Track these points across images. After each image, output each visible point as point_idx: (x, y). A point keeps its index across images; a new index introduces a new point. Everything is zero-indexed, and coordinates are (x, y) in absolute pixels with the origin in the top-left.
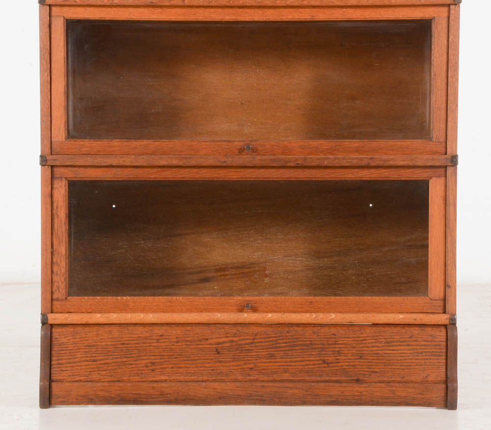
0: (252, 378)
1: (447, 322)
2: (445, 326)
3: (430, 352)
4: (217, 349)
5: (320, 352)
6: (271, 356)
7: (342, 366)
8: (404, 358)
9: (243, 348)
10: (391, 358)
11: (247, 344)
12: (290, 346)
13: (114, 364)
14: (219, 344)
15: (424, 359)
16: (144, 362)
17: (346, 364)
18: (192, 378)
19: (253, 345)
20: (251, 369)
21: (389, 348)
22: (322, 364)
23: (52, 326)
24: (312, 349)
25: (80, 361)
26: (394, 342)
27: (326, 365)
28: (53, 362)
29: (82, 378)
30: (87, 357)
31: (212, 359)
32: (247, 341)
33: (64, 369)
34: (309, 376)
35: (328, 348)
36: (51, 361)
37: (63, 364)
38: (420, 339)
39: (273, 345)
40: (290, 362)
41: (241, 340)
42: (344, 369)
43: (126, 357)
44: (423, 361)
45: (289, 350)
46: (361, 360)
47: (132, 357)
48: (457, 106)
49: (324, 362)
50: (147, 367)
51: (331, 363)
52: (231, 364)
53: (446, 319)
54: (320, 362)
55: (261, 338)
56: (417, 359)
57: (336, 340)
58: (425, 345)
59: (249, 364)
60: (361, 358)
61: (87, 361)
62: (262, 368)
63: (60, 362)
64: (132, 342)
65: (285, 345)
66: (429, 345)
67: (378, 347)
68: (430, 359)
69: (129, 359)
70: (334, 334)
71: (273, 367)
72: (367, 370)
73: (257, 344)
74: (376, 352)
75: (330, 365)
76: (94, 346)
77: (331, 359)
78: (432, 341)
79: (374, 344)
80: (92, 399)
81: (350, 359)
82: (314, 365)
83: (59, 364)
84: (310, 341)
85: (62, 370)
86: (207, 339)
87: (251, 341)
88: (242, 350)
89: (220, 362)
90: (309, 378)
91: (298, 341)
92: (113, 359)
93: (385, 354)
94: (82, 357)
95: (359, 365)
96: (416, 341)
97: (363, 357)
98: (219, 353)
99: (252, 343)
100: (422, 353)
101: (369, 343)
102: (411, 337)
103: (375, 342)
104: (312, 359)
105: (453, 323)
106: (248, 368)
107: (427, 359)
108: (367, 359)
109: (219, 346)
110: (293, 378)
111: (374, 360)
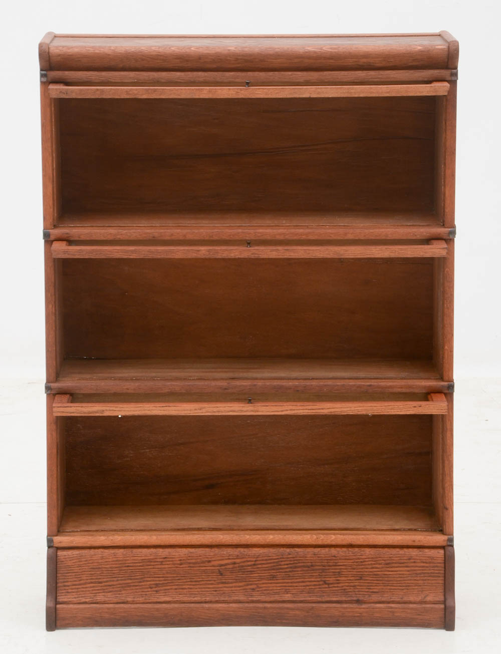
0: (255, 599)
1: (444, 544)
2: (443, 547)
3: (428, 573)
4: (219, 571)
5: (321, 573)
6: (273, 577)
7: (342, 587)
8: (402, 579)
9: (245, 569)
10: (390, 579)
11: (248, 566)
12: (291, 568)
13: (119, 586)
14: (222, 565)
15: (423, 580)
16: (149, 583)
17: (347, 584)
18: (195, 599)
19: (255, 567)
20: (253, 589)
21: (388, 569)
22: (323, 585)
23: (58, 548)
24: (313, 570)
25: (86, 583)
26: (393, 563)
27: (327, 586)
28: (59, 585)
29: (87, 600)
30: (92, 579)
31: (215, 580)
32: (249, 563)
33: (70, 591)
34: (310, 597)
35: (329, 569)
36: (56, 583)
37: (68, 586)
38: (418, 561)
39: (274, 566)
40: (291, 583)
41: (244, 562)
42: (344, 589)
43: (131, 579)
44: (422, 582)
45: (290, 572)
46: (361, 581)
47: (137, 579)
48: (453, 335)
49: (325, 582)
50: (151, 588)
51: (332, 584)
52: (234, 585)
53: (444, 541)
54: (321, 583)
55: (263, 560)
56: (415, 580)
57: (336, 561)
58: (423, 567)
59: (251, 585)
60: (361, 578)
61: (92, 583)
62: (264, 588)
63: (66, 584)
64: (137, 564)
65: (286, 566)
66: (427, 567)
67: (377, 568)
68: (428, 580)
69: (134, 581)
70: (334, 556)
71: (275, 588)
72: (367, 590)
73: (260, 566)
74: (375, 573)
75: (331, 586)
76: (99, 568)
77: (332, 580)
78: (430, 563)
79: (374, 566)
80: (96, 621)
81: (350, 580)
82: (315, 585)
83: (65, 586)
84: (311, 563)
85: (68, 592)
86: (209, 562)
87: (253, 563)
88: (244, 572)
89: (223, 583)
90: (310, 599)
91: (299, 563)
92: (118, 580)
93: (385, 575)
94: (87, 579)
95: (358, 586)
96: (414, 562)
97: (363, 578)
98: (221, 574)
99: (254, 565)
100: (420, 574)
101: (369, 565)
102: (409, 559)
103: (374, 564)
104: (313, 580)
105: (450, 544)
106: (250, 589)
107: (425, 580)
108: (367, 580)
109: (222, 567)
110: (295, 599)
111: (374, 580)
